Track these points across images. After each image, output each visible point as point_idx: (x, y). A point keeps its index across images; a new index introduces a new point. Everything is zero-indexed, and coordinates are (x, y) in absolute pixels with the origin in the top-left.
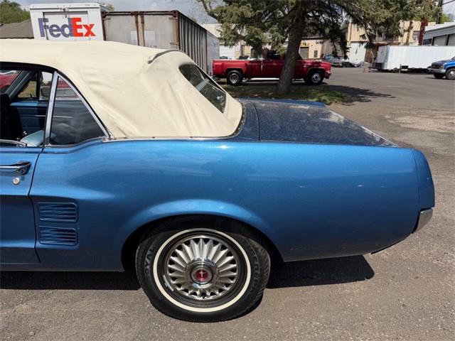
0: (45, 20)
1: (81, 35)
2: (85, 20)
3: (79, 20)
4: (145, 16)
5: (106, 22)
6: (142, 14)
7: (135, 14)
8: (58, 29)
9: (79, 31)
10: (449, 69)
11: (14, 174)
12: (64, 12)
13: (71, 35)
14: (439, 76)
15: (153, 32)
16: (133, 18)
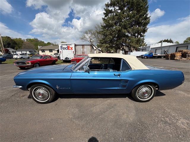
0: (62, 46)
1: (70, 49)
2: (71, 46)
3: (69, 46)
4: (85, 46)
5: (76, 47)
6: (84, 45)
7: (82, 45)
8: (65, 48)
9: (69, 49)
10: (145, 56)
11: (118, 76)
12: (66, 45)
13: (67, 49)
14: (142, 58)
15: (86, 49)
16: (82, 46)
